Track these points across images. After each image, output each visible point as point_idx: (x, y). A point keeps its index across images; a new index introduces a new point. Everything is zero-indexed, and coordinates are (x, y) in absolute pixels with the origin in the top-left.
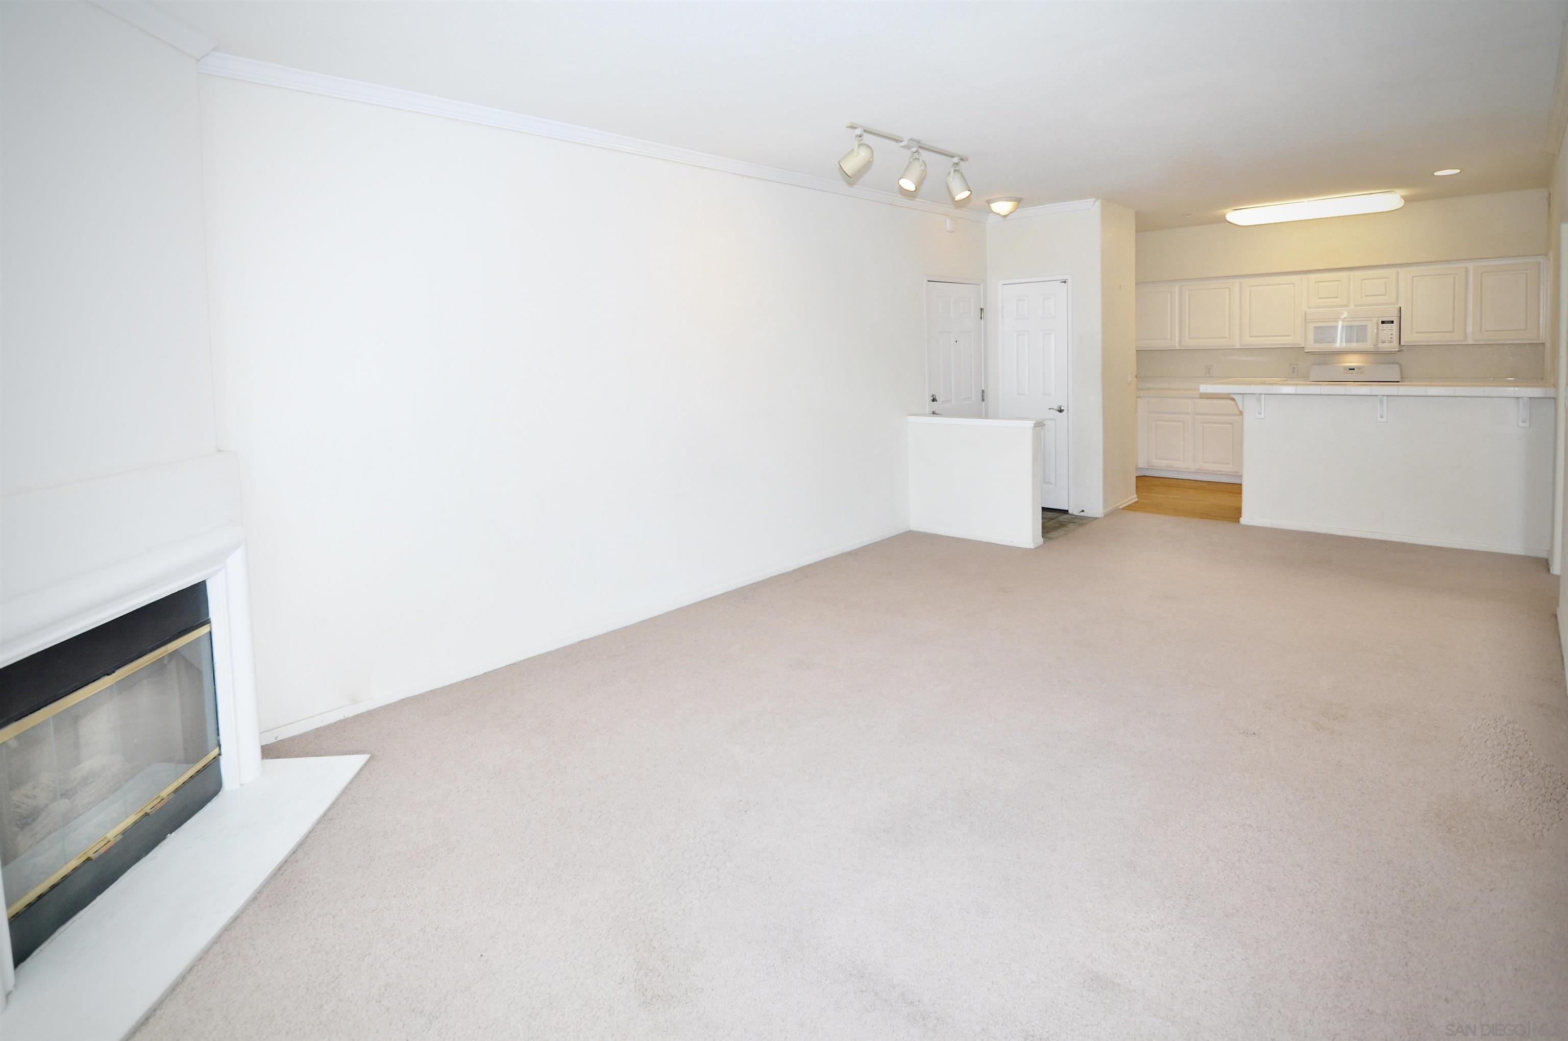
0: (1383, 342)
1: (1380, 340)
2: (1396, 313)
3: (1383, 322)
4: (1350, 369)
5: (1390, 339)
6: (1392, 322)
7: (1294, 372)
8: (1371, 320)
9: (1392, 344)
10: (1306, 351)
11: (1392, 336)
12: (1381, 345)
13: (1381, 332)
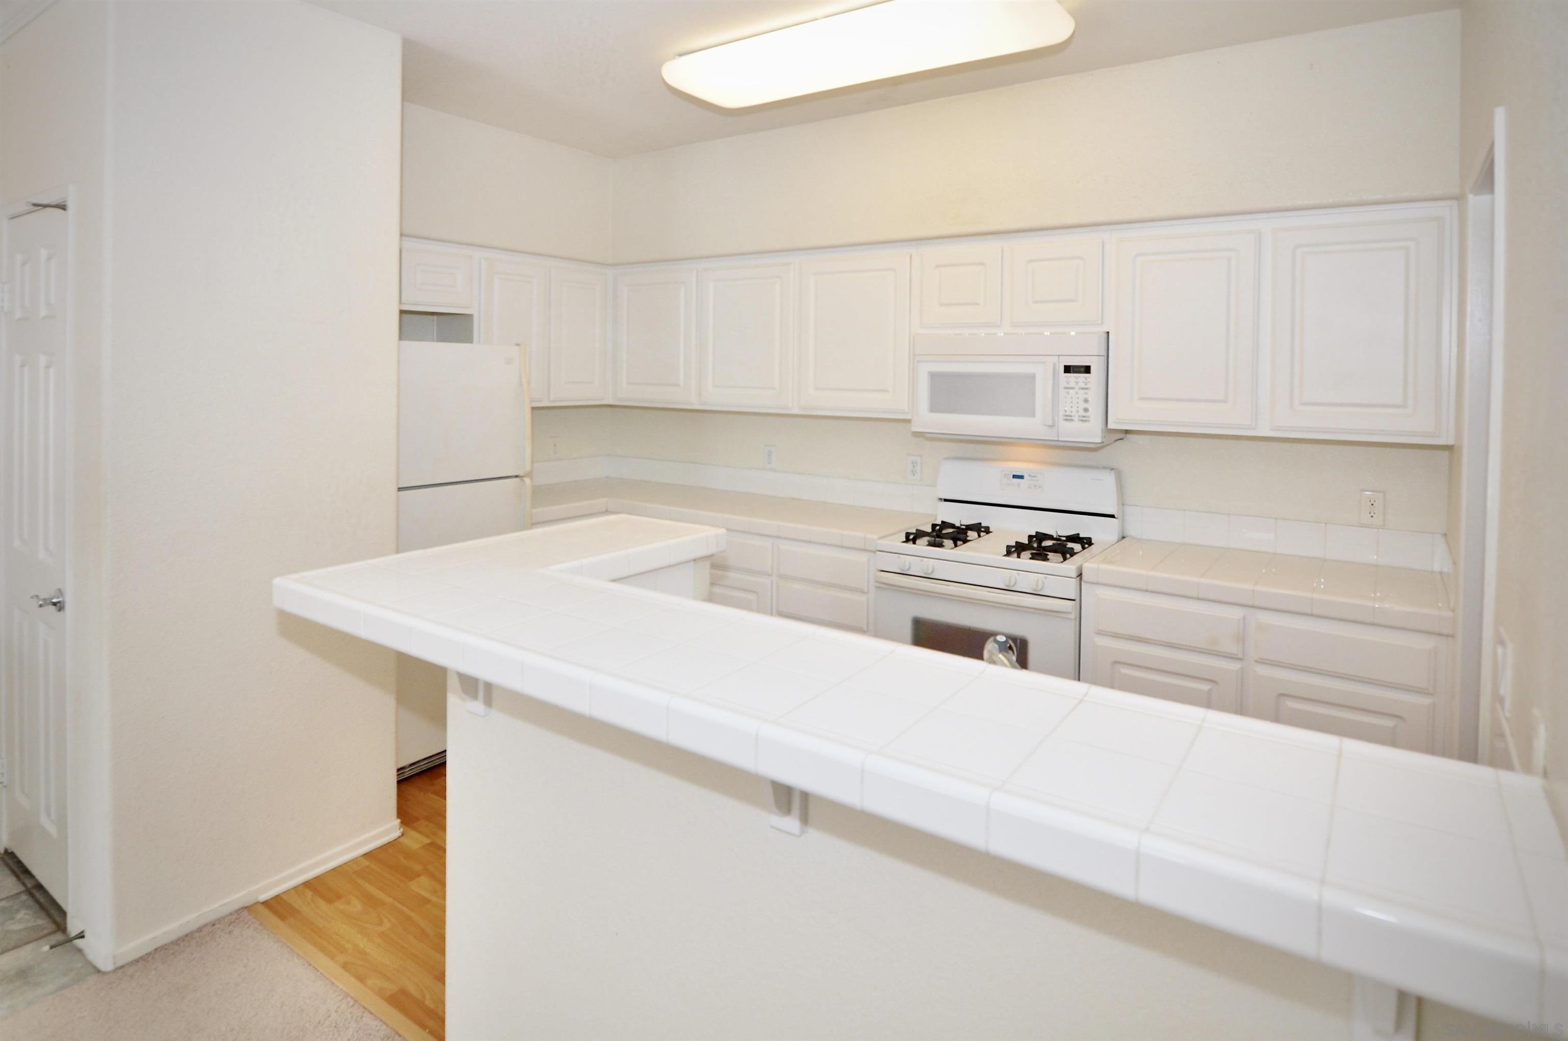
0: (1068, 418)
1: (1061, 413)
2: (1096, 347)
3: (1068, 369)
4: (1014, 477)
5: (1083, 414)
6: (1087, 369)
7: (914, 473)
8: (1044, 363)
9: (1086, 424)
10: (915, 429)
11: (1086, 406)
12: (1065, 426)
13: (1062, 392)
